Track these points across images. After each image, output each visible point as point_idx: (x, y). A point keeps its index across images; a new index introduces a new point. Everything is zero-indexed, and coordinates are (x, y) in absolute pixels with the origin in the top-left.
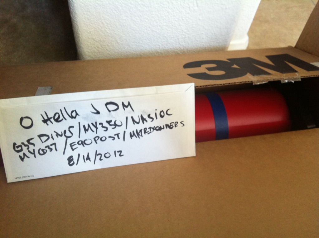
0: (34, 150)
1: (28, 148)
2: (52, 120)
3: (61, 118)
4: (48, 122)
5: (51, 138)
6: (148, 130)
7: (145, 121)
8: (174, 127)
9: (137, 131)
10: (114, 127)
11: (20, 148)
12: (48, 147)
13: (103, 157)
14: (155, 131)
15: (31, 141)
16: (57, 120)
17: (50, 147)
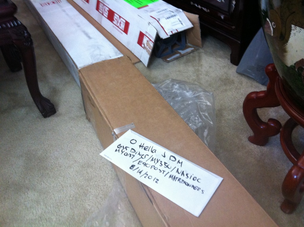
0: (124, 151)
1: (123, 149)
2: (143, 148)
3: (148, 149)
4: (141, 147)
5: (135, 153)
6: (181, 180)
7: (183, 175)
8: (196, 190)
9: (175, 176)
10: (166, 166)
11: (120, 147)
12: (130, 155)
13: (147, 177)
14: (184, 184)
15: (127, 148)
16: (145, 149)
17: (131, 155)
